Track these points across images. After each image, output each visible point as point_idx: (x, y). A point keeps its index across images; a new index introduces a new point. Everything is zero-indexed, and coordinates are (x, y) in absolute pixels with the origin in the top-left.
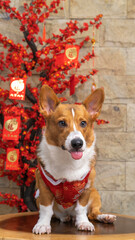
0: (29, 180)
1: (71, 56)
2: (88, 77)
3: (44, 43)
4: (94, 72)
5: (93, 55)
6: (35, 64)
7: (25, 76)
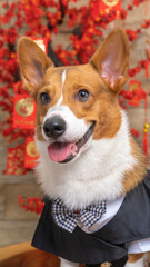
2: (139, 31)
4: (148, 24)
6: (63, 16)
7: (48, 35)
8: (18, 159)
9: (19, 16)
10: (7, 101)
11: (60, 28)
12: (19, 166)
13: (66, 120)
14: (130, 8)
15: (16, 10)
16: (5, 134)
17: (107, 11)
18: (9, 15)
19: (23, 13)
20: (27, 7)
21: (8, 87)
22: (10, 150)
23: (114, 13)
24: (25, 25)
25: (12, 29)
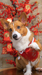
0: (16, 55)
1: (28, 8)
2: (36, 16)
3: (19, 5)
4: (38, 14)
5: (37, 8)
6: (16, 13)
7: (13, 17)
8: (6, 50)
9: (5, 13)
10: (2, 35)
11: (16, 16)
12: (6, 52)
13: (17, 34)
14: (33, 10)
15: (5, 12)
16: (2, 43)
17: (27, 11)
18: (3, 13)
19: (6, 13)
20: (7, 11)
21: (3, 31)
22: (3, 47)
23: (29, 11)
24: (7, 16)
25: (4, 16)
